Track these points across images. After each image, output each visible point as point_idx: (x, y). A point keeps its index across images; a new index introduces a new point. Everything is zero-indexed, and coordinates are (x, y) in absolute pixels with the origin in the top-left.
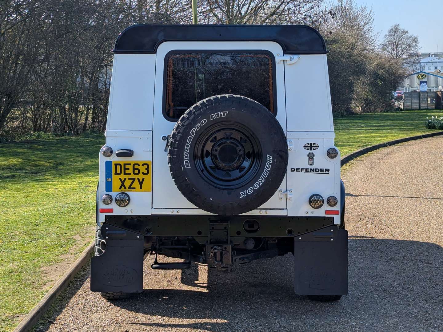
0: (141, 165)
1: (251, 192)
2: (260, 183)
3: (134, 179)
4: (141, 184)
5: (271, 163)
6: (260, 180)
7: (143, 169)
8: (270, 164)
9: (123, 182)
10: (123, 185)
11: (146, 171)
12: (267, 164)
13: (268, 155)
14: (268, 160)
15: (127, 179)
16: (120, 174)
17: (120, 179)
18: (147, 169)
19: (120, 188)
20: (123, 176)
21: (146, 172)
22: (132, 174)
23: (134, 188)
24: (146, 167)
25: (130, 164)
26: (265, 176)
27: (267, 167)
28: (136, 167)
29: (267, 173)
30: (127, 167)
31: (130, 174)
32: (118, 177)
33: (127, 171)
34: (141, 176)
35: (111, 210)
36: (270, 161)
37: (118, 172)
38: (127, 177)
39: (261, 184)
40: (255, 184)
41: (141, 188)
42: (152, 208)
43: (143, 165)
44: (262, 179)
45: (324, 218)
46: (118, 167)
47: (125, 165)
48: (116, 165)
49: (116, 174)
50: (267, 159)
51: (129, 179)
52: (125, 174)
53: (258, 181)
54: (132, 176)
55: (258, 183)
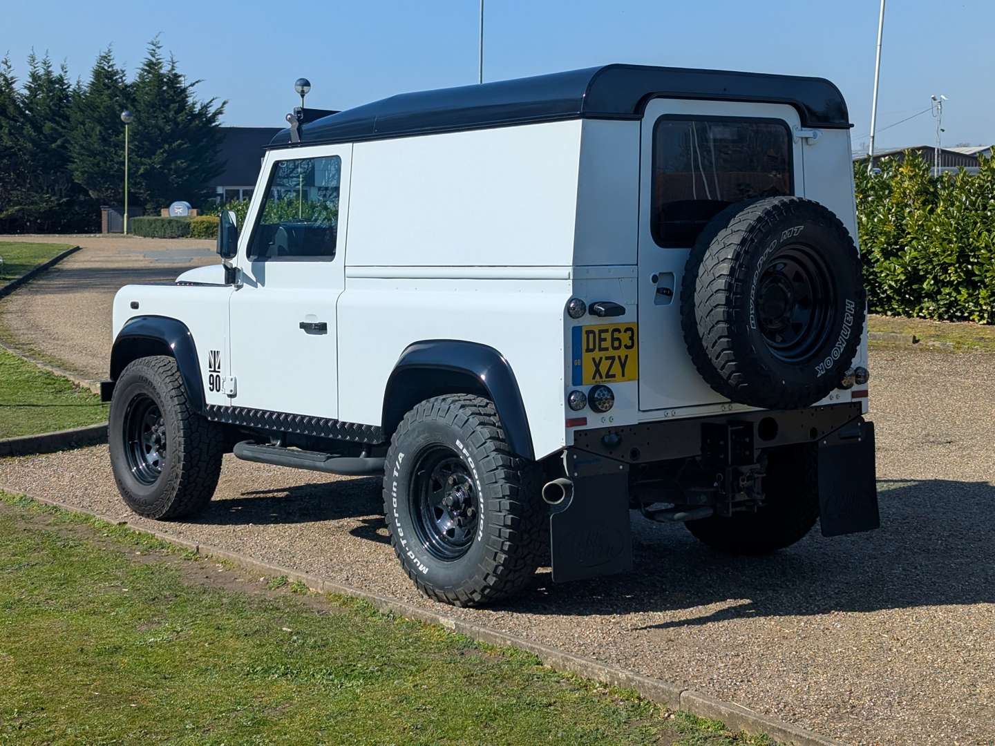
0: (622, 330)
1: (831, 365)
2: (839, 348)
3: (613, 358)
4: (623, 366)
5: (853, 313)
6: (839, 344)
7: (625, 338)
8: (851, 315)
9: (597, 365)
10: (597, 371)
11: (630, 341)
12: (848, 316)
13: (847, 300)
14: (848, 309)
15: (604, 359)
16: (592, 350)
17: (594, 359)
18: (631, 338)
19: (594, 378)
20: (597, 354)
21: (629, 343)
22: (610, 349)
23: (614, 376)
24: (629, 333)
25: (607, 331)
26: (846, 336)
27: (847, 321)
28: (616, 335)
29: (848, 330)
30: (603, 335)
31: (607, 349)
32: (591, 355)
33: (604, 345)
34: (622, 352)
35: (583, 421)
36: (852, 311)
37: (591, 346)
38: (603, 354)
39: (842, 350)
40: (834, 352)
41: (623, 375)
42: (639, 410)
43: (627, 330)
44: (843, 342)
45: (851, 404)
46: (591, 336)
47: (601, 332)
48: (588, 333)
49: (588, 350)
50: (847, 307)
51: (607, 358)
52: (601, 349)
53: (837, 345)
54: (611, 353)
55: (836, 350)
